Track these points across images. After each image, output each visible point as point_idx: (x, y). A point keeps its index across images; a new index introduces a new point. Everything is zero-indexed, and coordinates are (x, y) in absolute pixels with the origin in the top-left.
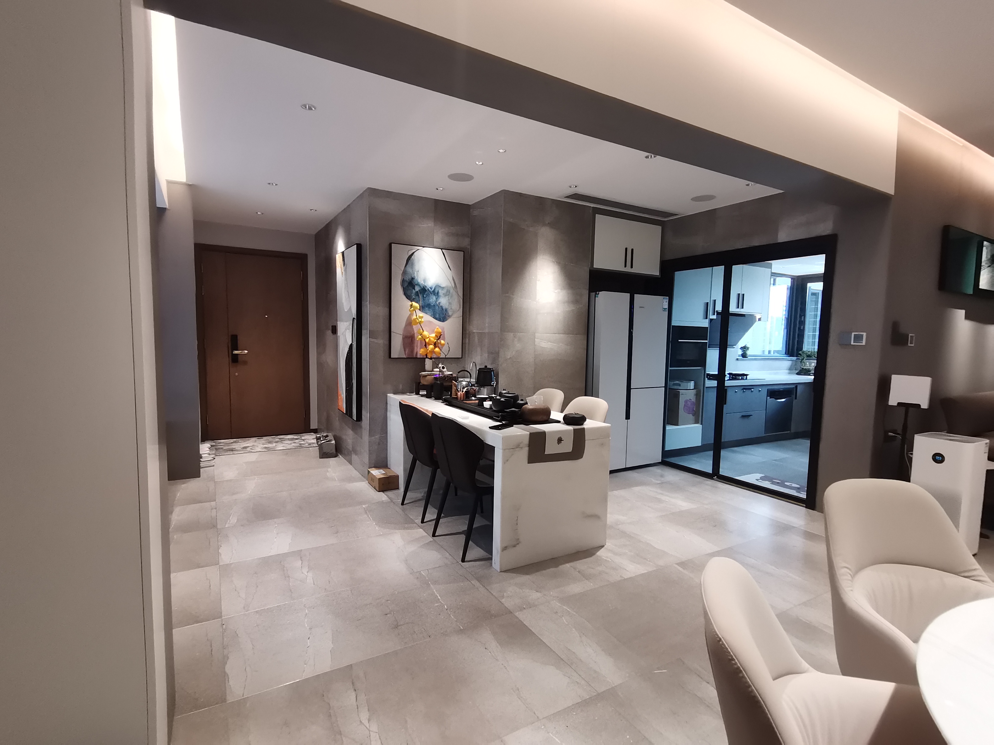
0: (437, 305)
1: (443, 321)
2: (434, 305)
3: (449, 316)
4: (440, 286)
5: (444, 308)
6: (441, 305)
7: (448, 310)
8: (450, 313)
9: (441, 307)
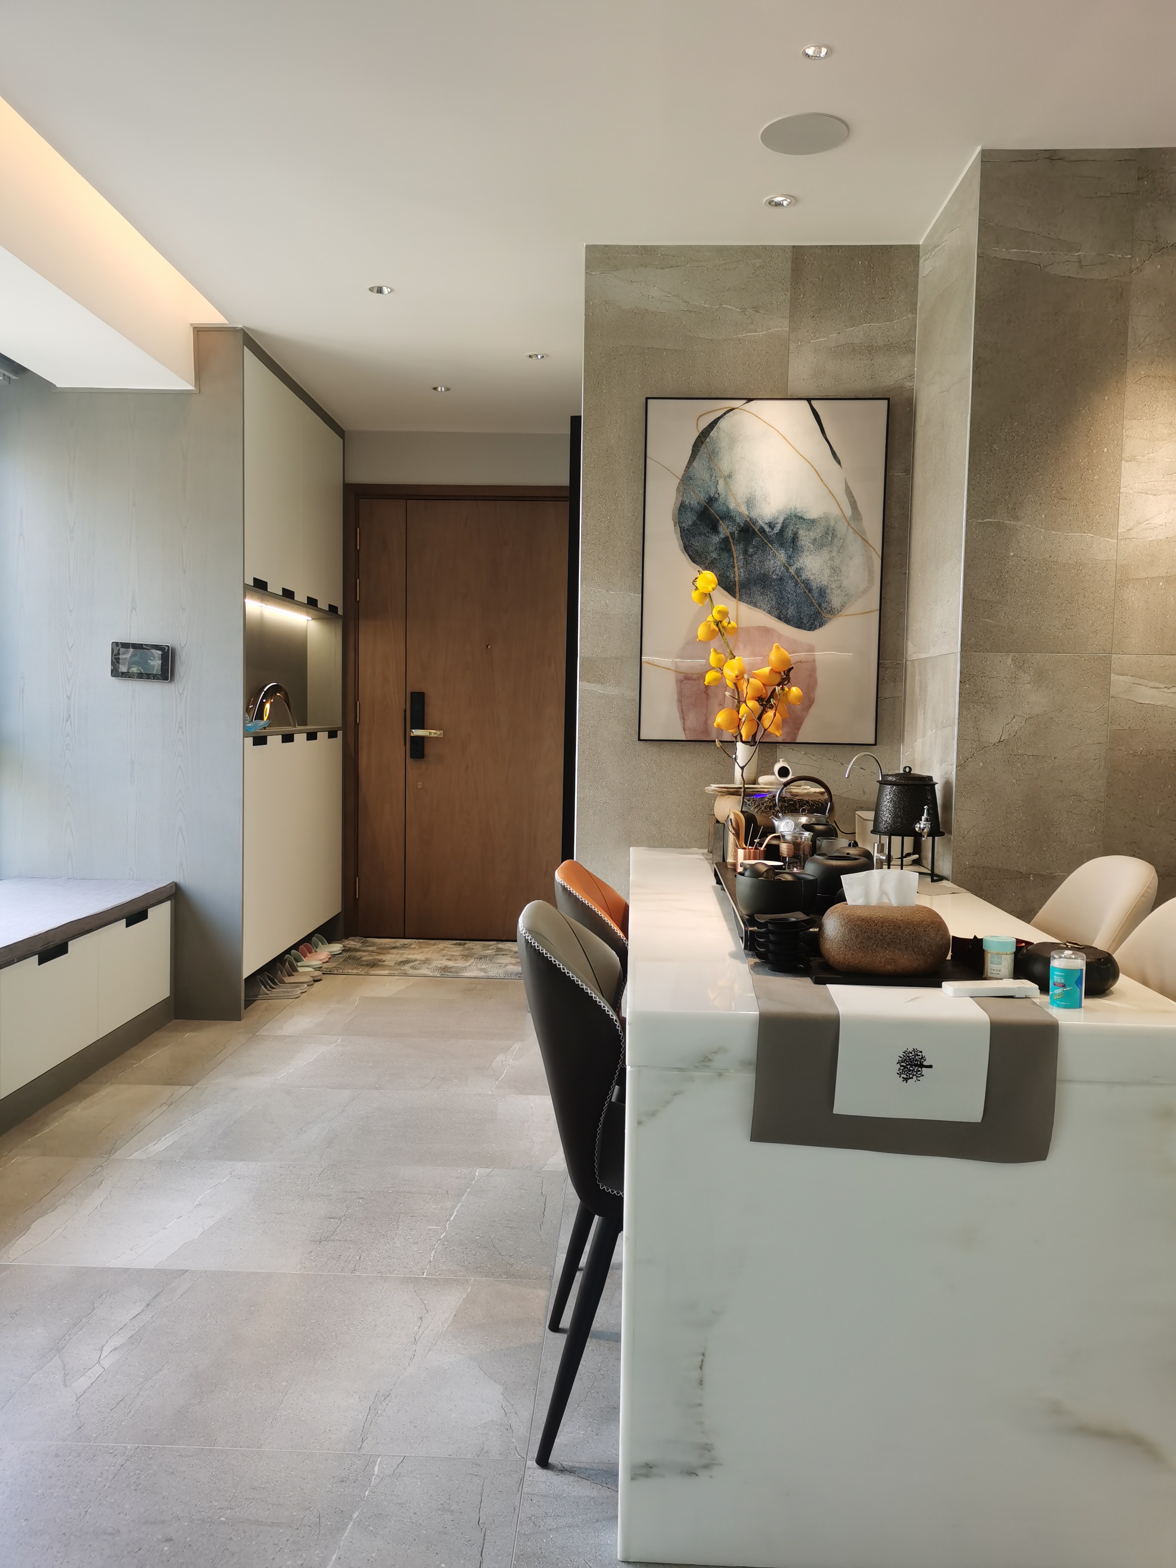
0: (792, 577)
1: (811, 628)
2: (781, 579)
3: (833, 612)
4: (801, 518)
5: (814, 585)
6: (804, 577)
7: (828, 591)
8: (836, 601)
9: (807, 583)
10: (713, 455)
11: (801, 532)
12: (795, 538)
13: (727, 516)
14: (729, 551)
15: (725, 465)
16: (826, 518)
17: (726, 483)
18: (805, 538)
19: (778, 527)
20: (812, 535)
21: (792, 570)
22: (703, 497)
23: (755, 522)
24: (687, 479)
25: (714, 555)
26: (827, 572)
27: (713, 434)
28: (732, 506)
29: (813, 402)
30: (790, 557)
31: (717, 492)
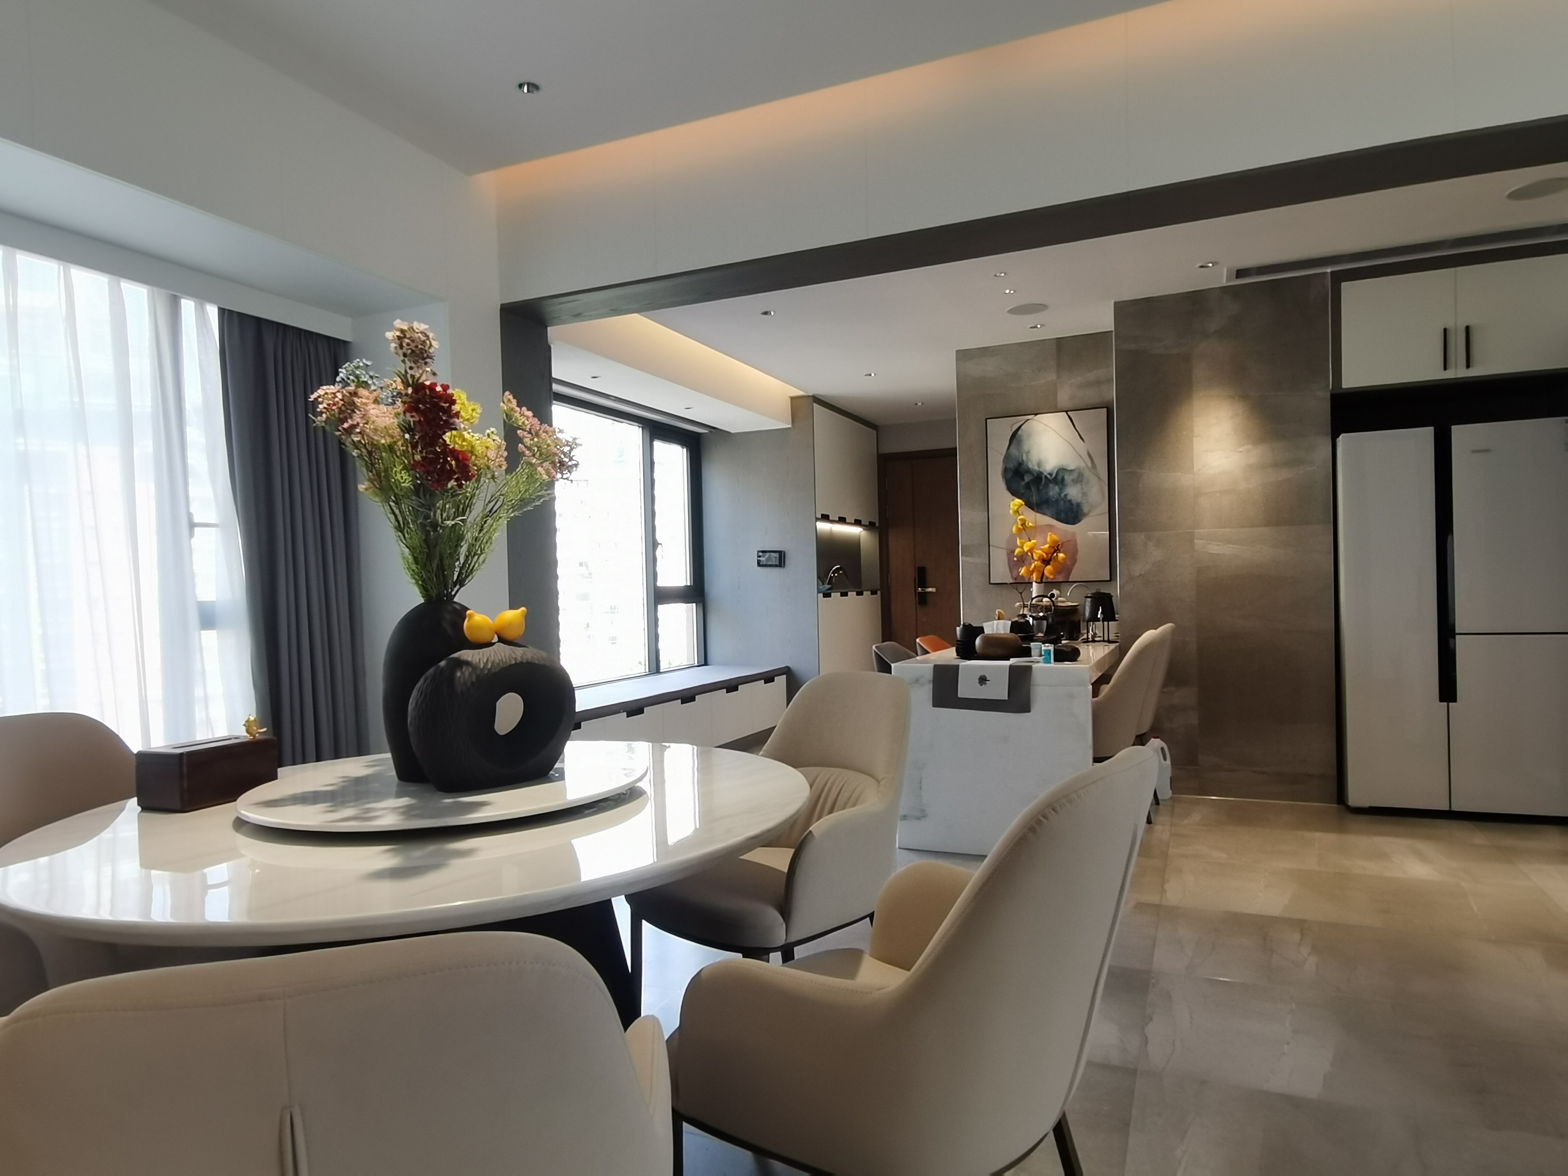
0: (1063, 499)
1: (1074, 523)
2: (1057, 501)
3: (1085, 515)
4: (1065, 470)
5: (1074, 502)
6: (1069, 498)
7: (1081, 505)
8: (1085, 510)
9: (1070, 501)
10: (1020, 443)
11: (1066, 477)
12: (1063, 479)
13: (1029, 471)
14: (1030, 489)
15: (1025, 447)
16: (1079, 468)
17: (1027, 455)
18: (1068, 478)
19: (1054, 475)
20: (1072, 477)
21: (1062, 495)
22: (1016, 463)
23: (1042, 473)
24: (1007, 457)
25: (1022, 491)
26: (1080, 495)
27: (1019, 433)
28: (1030, 466)
29: (1069, 413)
30: (1060, 489)
31: (1023, 460)
